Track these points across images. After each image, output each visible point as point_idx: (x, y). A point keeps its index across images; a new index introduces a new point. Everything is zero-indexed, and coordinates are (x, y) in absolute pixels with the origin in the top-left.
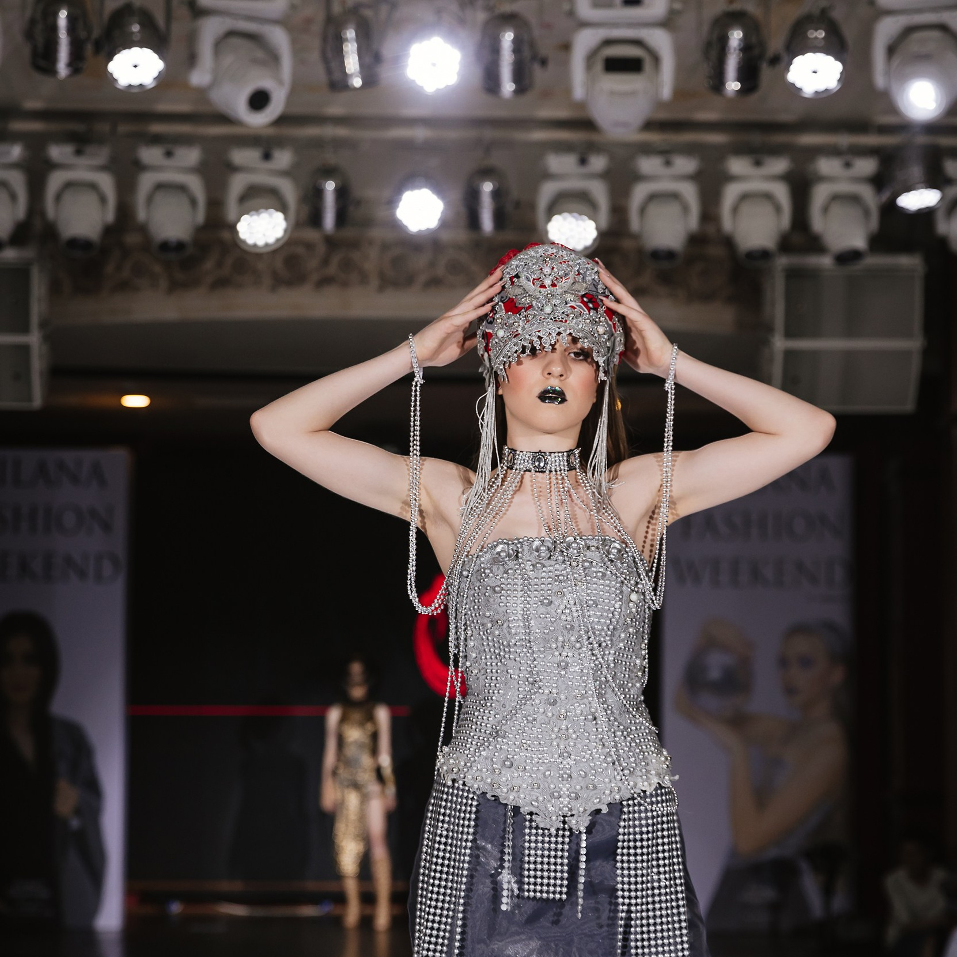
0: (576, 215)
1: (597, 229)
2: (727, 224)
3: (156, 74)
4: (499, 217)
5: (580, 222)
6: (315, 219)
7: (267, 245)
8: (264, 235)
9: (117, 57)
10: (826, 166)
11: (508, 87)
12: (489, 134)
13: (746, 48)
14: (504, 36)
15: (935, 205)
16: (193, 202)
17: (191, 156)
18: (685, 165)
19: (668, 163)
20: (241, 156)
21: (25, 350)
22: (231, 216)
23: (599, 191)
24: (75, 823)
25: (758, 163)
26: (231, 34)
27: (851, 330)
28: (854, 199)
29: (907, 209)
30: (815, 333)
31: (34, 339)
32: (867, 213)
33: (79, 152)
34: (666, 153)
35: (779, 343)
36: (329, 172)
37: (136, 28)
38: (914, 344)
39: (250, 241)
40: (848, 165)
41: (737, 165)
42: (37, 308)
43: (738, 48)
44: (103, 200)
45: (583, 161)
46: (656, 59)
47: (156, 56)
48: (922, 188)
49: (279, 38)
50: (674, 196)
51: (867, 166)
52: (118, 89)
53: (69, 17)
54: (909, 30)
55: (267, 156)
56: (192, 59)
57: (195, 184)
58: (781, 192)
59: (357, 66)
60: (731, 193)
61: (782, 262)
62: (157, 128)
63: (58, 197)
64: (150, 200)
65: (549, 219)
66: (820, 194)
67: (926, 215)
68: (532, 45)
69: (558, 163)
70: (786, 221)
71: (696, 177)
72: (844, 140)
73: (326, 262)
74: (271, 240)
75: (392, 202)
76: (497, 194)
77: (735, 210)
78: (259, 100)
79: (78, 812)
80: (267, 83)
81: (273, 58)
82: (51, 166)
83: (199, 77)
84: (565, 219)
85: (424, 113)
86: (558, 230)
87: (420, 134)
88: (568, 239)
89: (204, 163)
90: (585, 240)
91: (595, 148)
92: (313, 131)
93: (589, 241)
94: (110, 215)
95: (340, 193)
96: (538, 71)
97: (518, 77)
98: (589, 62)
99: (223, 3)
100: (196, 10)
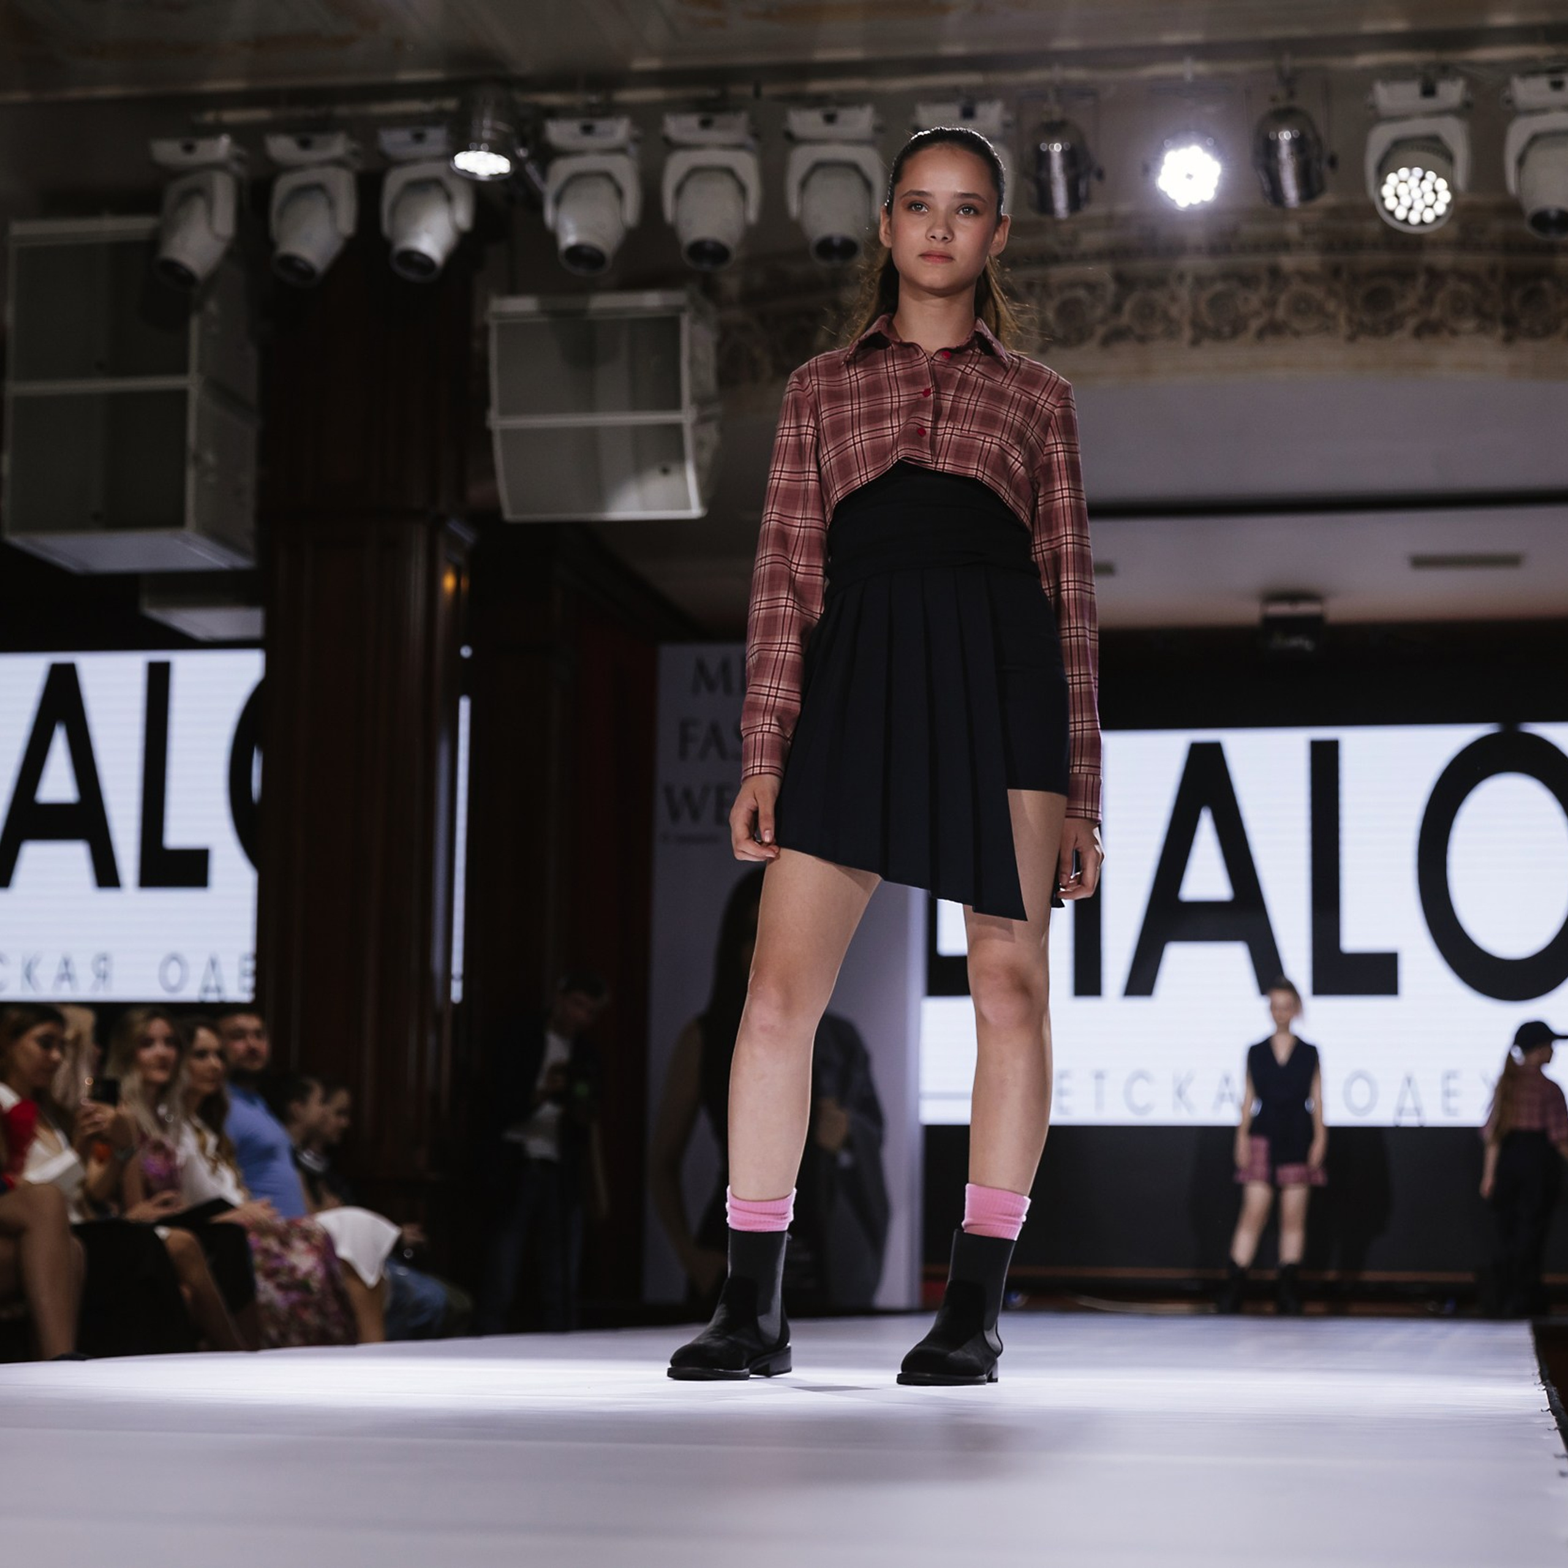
0: (1418, 169)
1: (1451, 188)
4: (1309, 185)
6: (1045, 203)
12: (1289, 62)
16: (868, 185)
17: (861, 120)
19: (1558, 86)
20: (931, 114)
23: (1455, 134)
24: (845, 1159)
31: (686, 416)
33: (705, 124)
34: (1555, 72)
36: (1054, 130)
44: (742, 190)
45: (1429, 91)
55: (969, 114)
57: (871, 161)
62: (816, 86)
63: (679, 191)
64: (804, 184)
65: (1382, 181)
69: (1387, 96)
75: (1149, 169)
76: (1299, 145)
79: (849, 1144)
82: (671, 146)
84: (1402, 177)
85: (1196, 37)
86: (1397, 196)
87: (1189, 69)
88: (1410, 209)
89: (878, 129)
90: (1435, 206)
91: (1446, 71)
92: (1035, 76)
93: (1441, 209)
94: (752, 215)
95: (1071, 158)
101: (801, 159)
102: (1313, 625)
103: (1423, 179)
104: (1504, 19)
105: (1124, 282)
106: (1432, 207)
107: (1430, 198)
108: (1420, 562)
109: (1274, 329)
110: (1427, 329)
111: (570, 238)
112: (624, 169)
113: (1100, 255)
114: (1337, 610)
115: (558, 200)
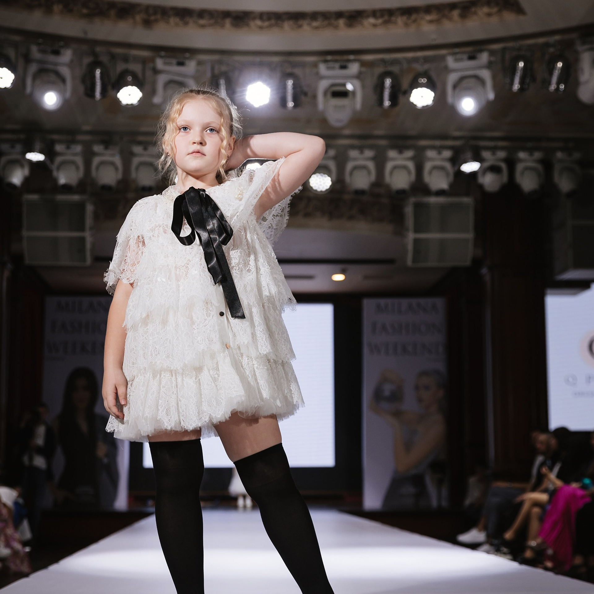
0: (322, 174)
1: (332, 181)
2: (387, 179)
3: (138, 99)
5: (324, 178)
9: (121, 91)
10: (431, 154)
11: (291, 104)
13: (393, 87)
14: (288, 81)
15: (478, 170)
18: (369, 153)
19: (362, 152)
21: (83, 239)
23: (332, 165)
25: (401, 152)
26: (171, 82)
27: (443, 229)
28: (442, 168)
29: (465, 172)
30: (427, 231)
31: (87, 234)
32: (448, 174)
33: (106, 148)
34: (361, 149)
35: (411, 236)
37: (130, 78)
38: (470, 236)
40: (440, 153)
41: (392, 154)
42: (89, 221)
43: (389, 87)
44: (116, 169)
47: (138, 90)
48: (472, 161)
50: (364, 167)
51: (447, 154)
52: (122, 106)
53: (101, 73)
54: (462, 79)
56: (153, 92)
58: (411, 165)
60: (389, 166)
61: (412, 200)
62: (141, 138)
63: (98, 168)
64: (137, 169)
66: (428, 166)
67: (474, 175)
68: (300, 86)
70: (413, 177)
71: (374, 159)
72: (438, 143)
77: (391, 173)
79: (107, 456)
82: (94, 154)
83: (157, 100)
84: (317, 176)
88: (318, 186)
90: (326, 186)
91: (330, 146)
93: (328, 186)
94: (120, 176)
96: (303, 98)
97: (295, 99)
98: (325, 93)
99: (167, 68)
100: (156, 72)
101: (136, 161)
104: (347, 132)
110: (307, 215)
111: (62, 181)
112: (79, 160)
115: (58, 168)
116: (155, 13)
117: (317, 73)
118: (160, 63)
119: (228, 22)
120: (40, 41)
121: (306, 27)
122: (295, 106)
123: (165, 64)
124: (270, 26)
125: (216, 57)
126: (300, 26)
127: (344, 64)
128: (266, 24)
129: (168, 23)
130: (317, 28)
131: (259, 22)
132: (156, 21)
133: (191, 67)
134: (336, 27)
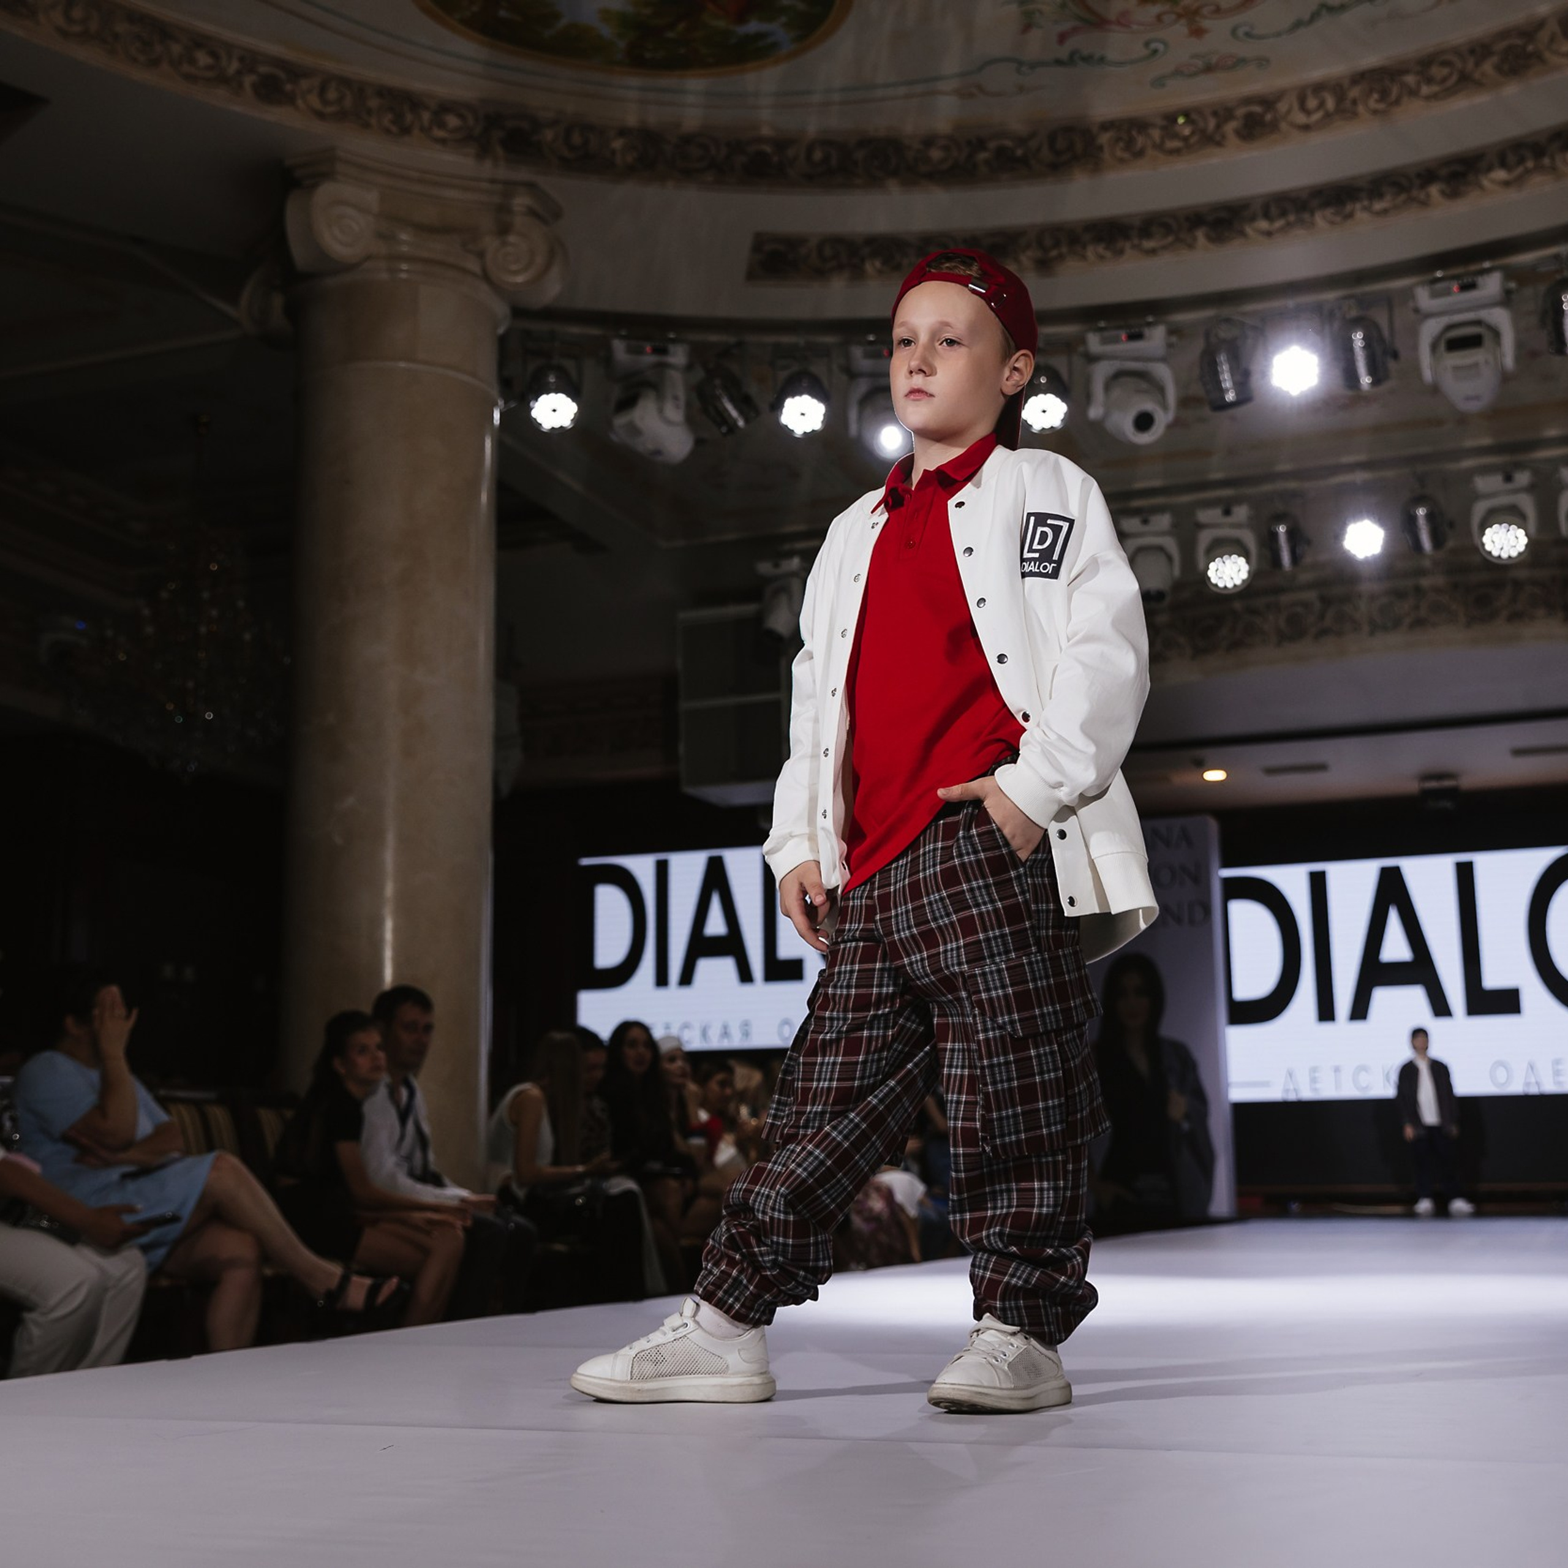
0: (1505, 525)
1: (1527, 535)
3: (1062, 416)
4: (1438, 540)
6: (1276, 561)
7: (1235, 586)
8: (1232, 578)
11: (1366, 380)
12: (1420, 468)
14: (1355, 336)
16: (1170, 559)
17: (1164, 521)
20: (1204, 516)
22: (1201, 566)
23: (1527, 503)
24: (1186, 1126)
26: (1118, 375)
36: (1279, 518)
37: (1045, 381)
39: (1221, 585)
45: (1508, 478)
46: (1496, 334)
47: (1058, 400)
49: (1163, 372)
52: (1035, 433)
55: (1227, 512)
56: (1088, 398)
57: (1171, 544)
59: (1232, 384)
62: (1136, 503)
65: (1483, 534)
68: (1382, 339)
69: (1483, 484)
73: (1322, 617)
74: (1238, 582)
75: (1339, 536)
76: (1430, 517)
78: (1144, 422)
79: (1187, 1116)
80: (1148, 406)
81: (1159, 389)
83: (1095, 412)
84: (1496, 530)
85: (1362, 457)
86: (1493, 542)
87: (1360, 477)
88: (1502, 549)
89: (1175, 526)
90: (1517, 547)
91: (1519, 466)
92: (1267, 488)
93: (1521, 547)
95: (1292, 534)
96: (1392, 365)
97: (1372, 370)
98: (1434, 347)
99: (1109, 348)
100: (1092, 359)
102: (1453, 793)
103: (1508, 530)
104: (1552, 432)
105: (1326, 601)
106: (1515, 546)
107: (1513, 542)
108: (1519, 752)
109: (1419, 623)
110: (1515, 617)
113: (1310, 586)
114: (1467, 782)
116: (1057, 244)
117: (1417, 310)
118: (1094, 342)
119: (1200, 235)
120: (871, 338)
121: (1361, 215)
122: (1374, 383)
123: (1105, 341)
124: (1289, 225)
125: (1208, 313)
126: (1350, 216)
127: (1467, 280)
128: (1279, 223)
129: (1084, 257)
130: (1385, 212)
131: (1263, 225)
132: (1061, 257)
133: (1156, 337)
134: (1425, 204)
